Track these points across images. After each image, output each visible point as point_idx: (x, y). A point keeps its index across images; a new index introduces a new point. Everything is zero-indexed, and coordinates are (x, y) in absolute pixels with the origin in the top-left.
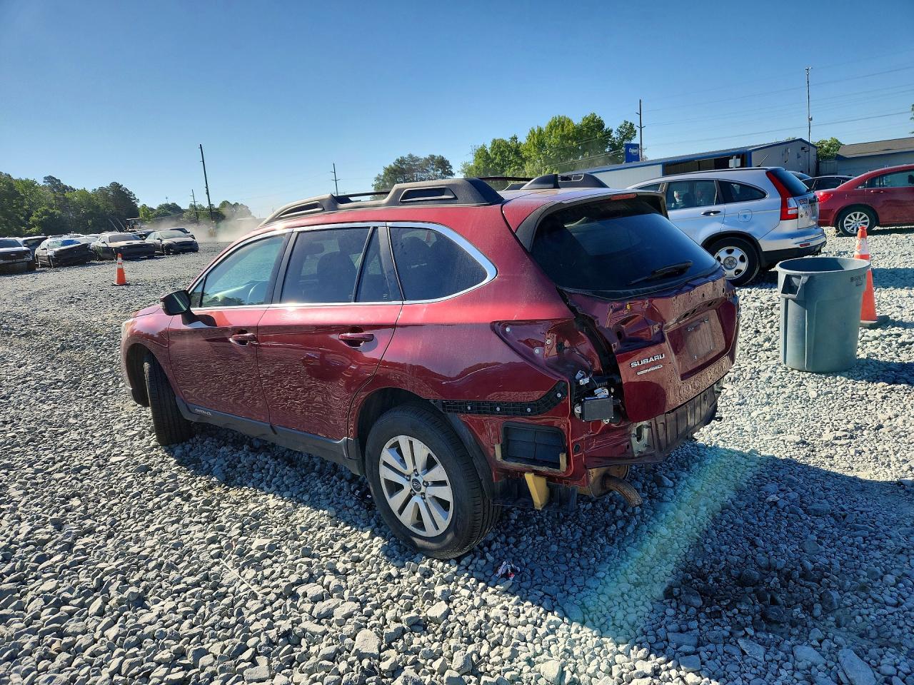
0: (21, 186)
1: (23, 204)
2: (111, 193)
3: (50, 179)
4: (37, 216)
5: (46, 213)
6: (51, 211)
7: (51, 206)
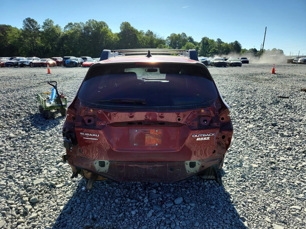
0: (210, 41)
1: (209, 47)
2: (234, 44)
3: (219, 40)
4: (212, 51)
5: (214, 50)
6: (215, 49)
7: (216, 48)
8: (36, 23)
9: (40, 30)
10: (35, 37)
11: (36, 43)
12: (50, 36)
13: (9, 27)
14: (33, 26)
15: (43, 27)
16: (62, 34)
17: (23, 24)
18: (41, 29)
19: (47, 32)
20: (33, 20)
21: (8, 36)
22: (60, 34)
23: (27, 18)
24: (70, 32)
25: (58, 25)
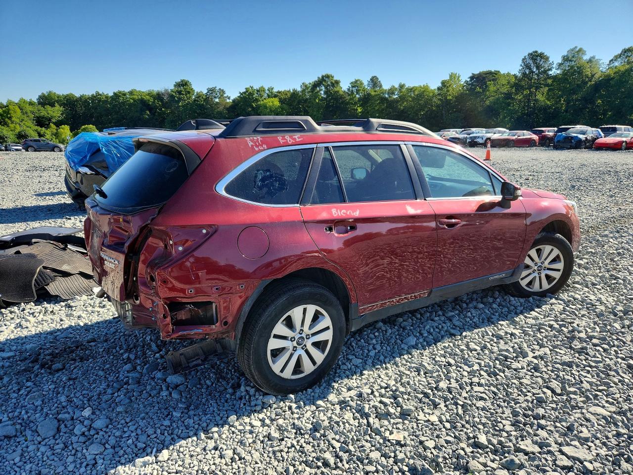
8: (547, 59)
9: (550, 73)
10: (537, 88)
11: (536, 100)
12: (570, 83)
13: (497, 74)
14: (538, 67)
15: (560, 65)
16: (597, 76)
17: (521, 65)
18: (554, 70)
19: (566, 74)
20: (541, 56)
21: (488, 91)
22: (593, 76)
23: (530, 52)
24: (619, 71)
25: (594, 57)
